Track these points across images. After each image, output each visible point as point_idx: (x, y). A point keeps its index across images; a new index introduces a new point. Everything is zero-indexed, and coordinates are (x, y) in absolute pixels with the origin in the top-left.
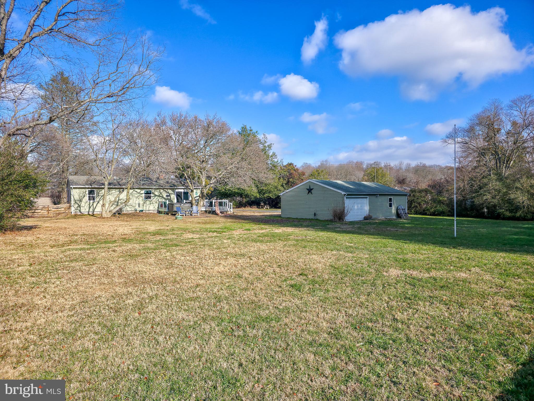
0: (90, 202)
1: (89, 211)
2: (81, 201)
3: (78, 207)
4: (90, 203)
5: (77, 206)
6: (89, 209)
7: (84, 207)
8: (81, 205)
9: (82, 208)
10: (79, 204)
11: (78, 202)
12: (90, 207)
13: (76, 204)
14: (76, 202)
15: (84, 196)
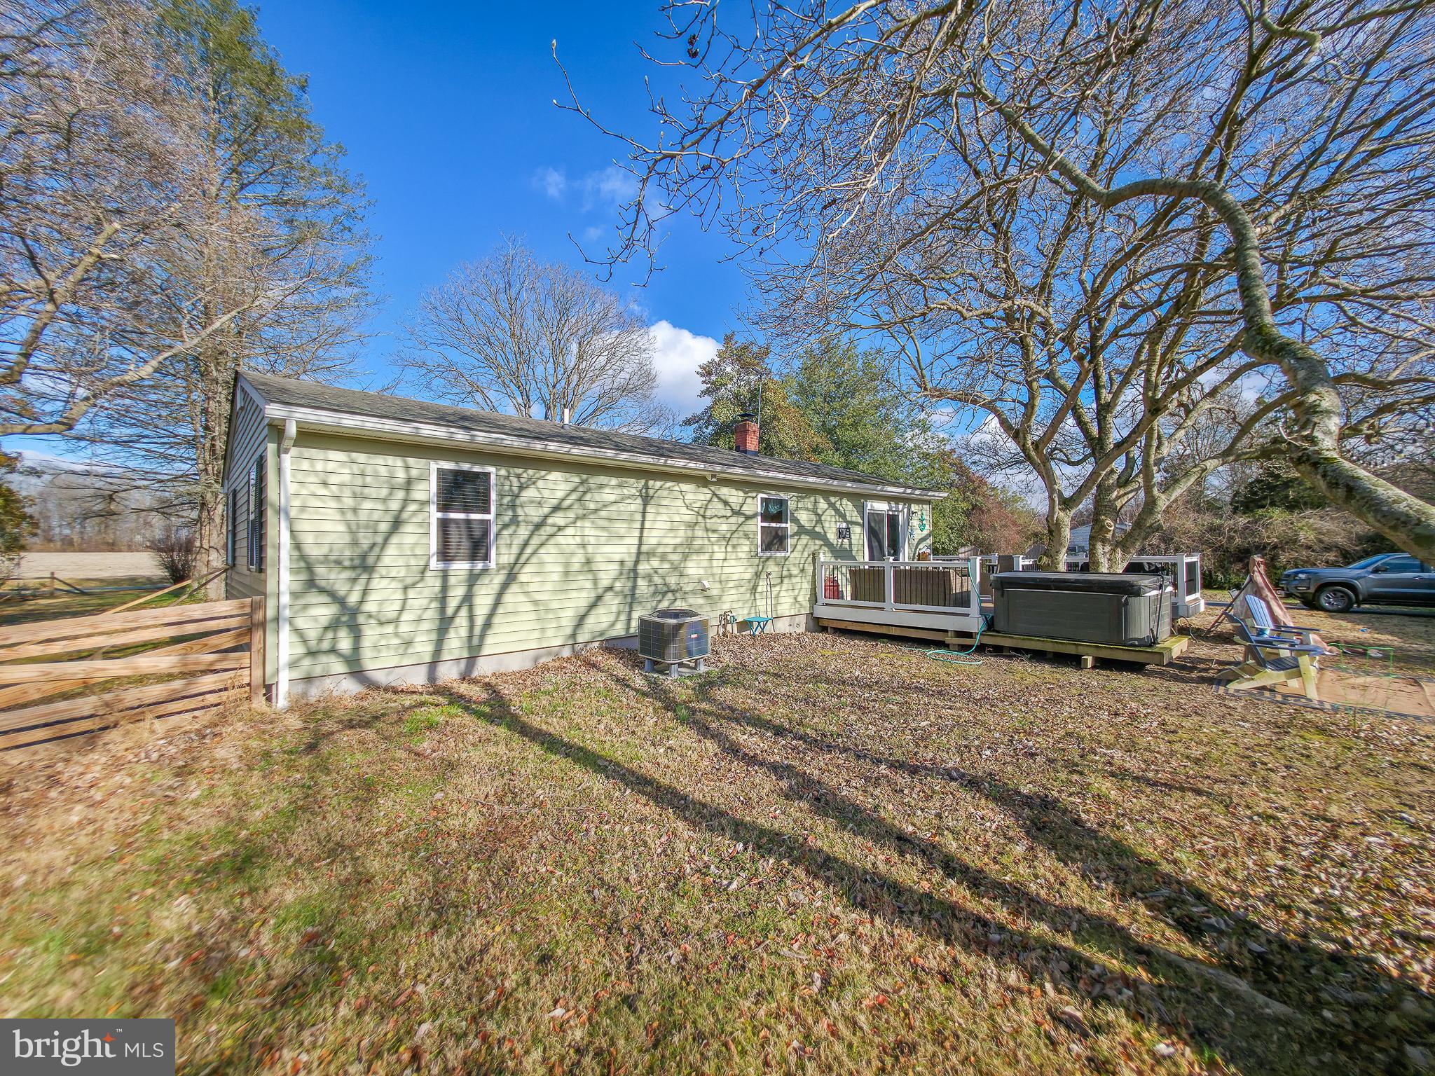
0: (445, 575)
1: (438, 651)
2: (364, 565)
3: (333, 626)
4: (445, 588)
5: (324, 612)
6: (440, 642)
7: (396, 621)
8: (370, 607)
9: (371, 633)
10: (341, 602)
11: (338, 580)
12: (444, 624)
13: (314, 598)
14: (311, 584)
15: (397, 524)
